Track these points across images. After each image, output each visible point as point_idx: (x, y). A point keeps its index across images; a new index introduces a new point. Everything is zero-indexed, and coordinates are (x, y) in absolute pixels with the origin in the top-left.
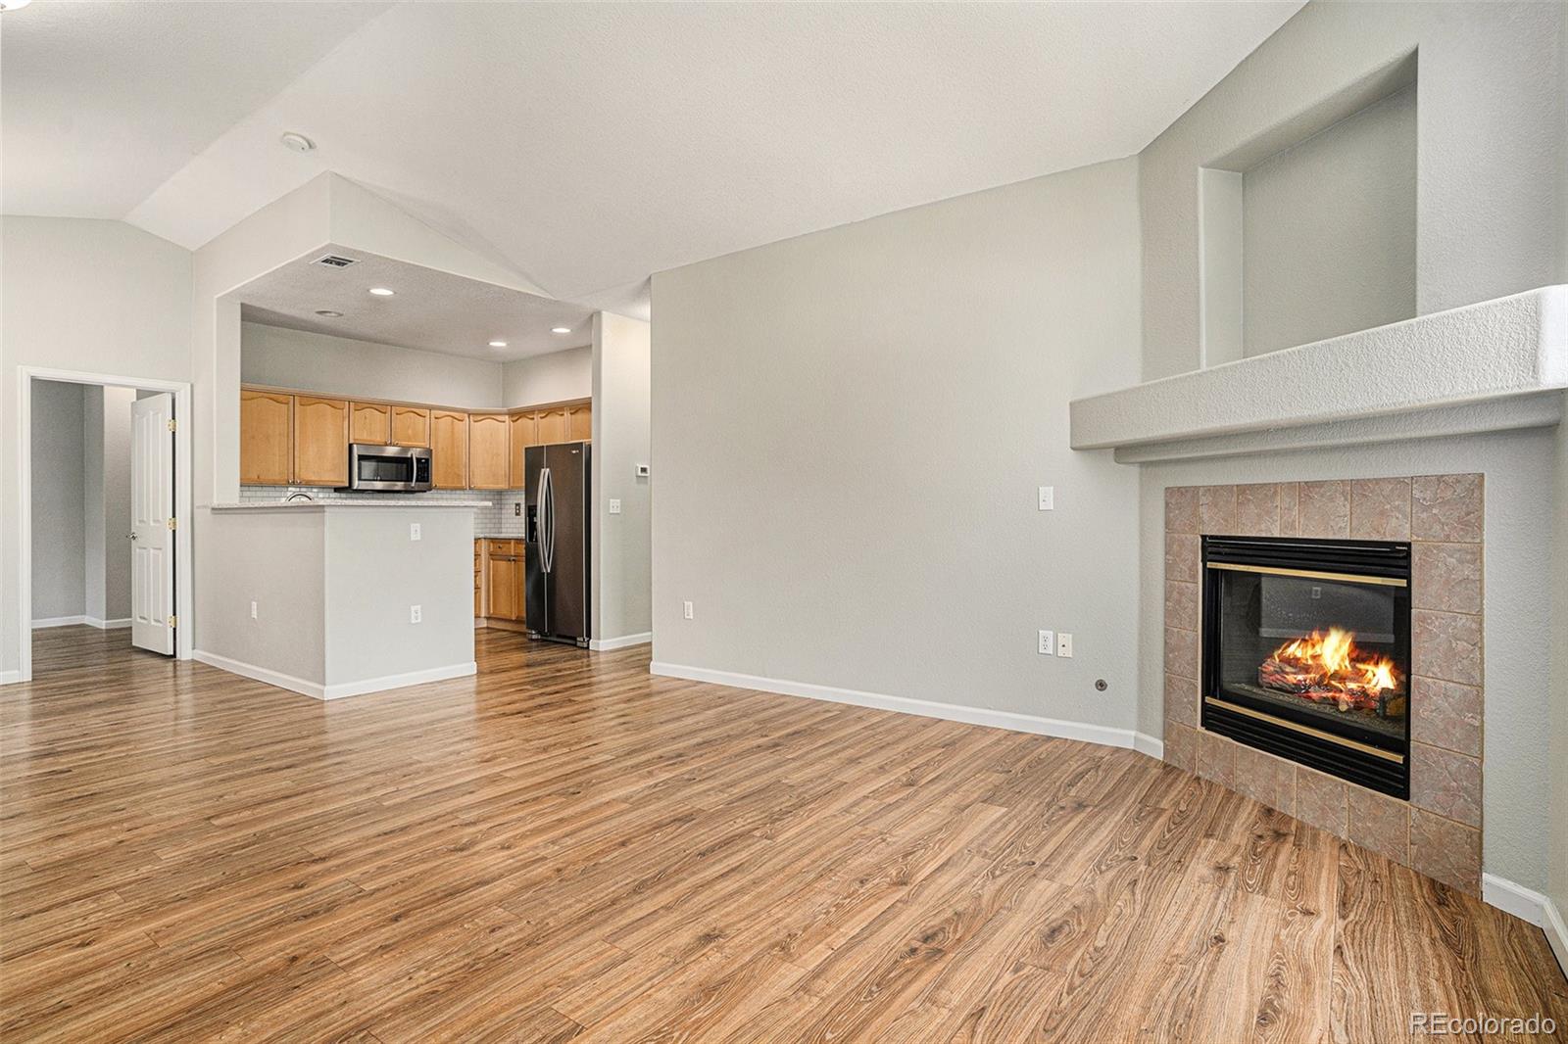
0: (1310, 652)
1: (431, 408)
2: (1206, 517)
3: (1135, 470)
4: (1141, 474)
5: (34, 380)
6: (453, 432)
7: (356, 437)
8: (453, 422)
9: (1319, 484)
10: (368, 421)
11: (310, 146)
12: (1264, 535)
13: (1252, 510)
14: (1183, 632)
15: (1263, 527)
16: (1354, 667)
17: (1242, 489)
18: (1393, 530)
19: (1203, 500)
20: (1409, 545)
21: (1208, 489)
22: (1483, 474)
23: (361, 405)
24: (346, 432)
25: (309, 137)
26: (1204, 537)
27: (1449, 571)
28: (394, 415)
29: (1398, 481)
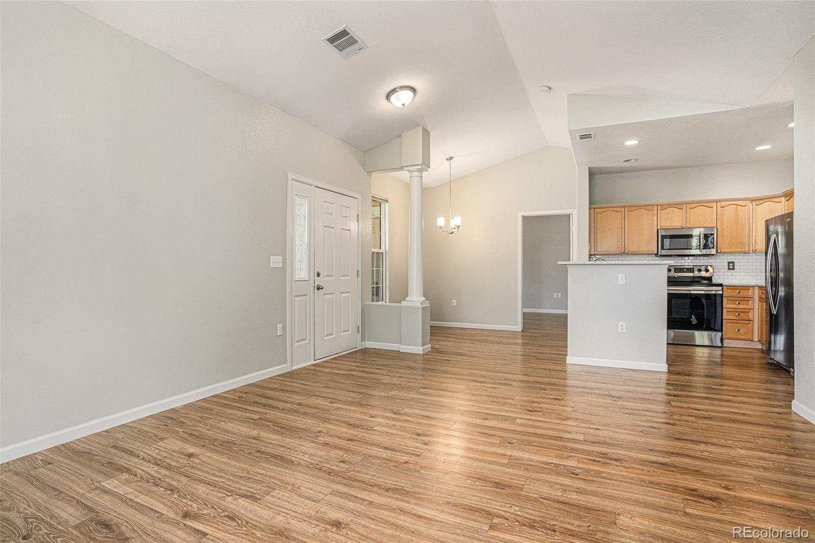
1: (717, 201)
5: (524, 218)
6: (737, 215)
7: (662, 225)
8: (736, 208)
10: (670, 215)
11: (550, 89)
23: (664, 207)
24: (655, 223)
25: (547, 84)
28: (688, 208)
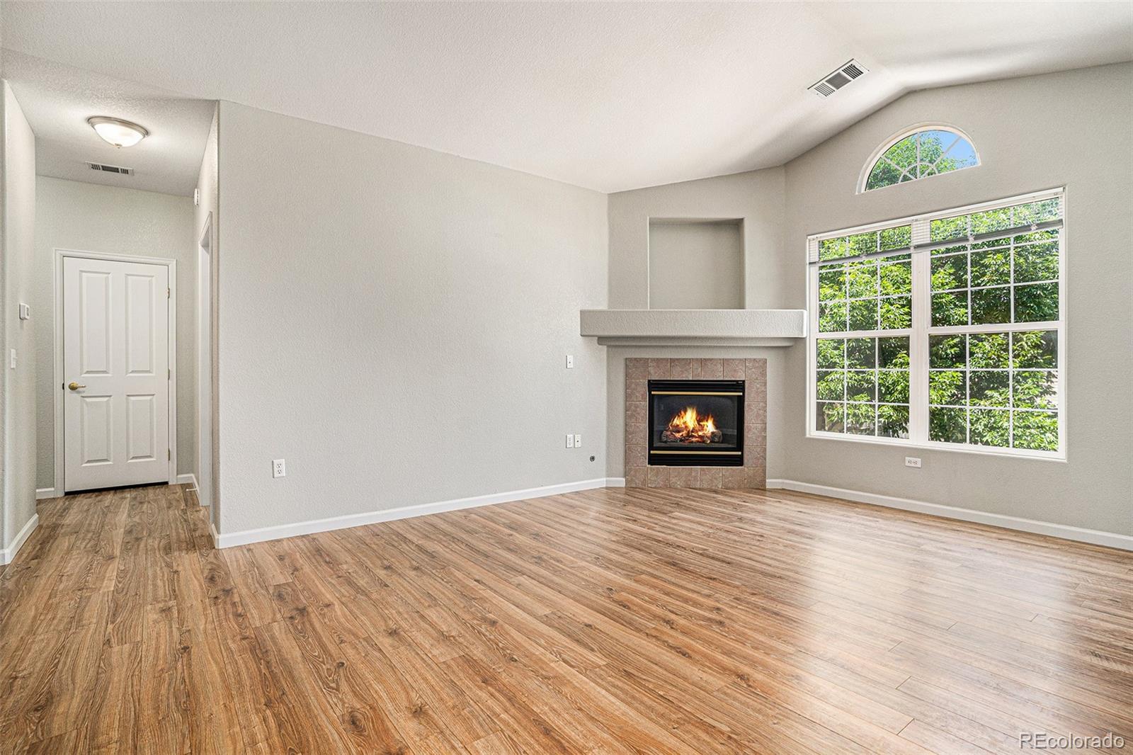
0: (682, 421)
2: (652, 372)
3: (605, 348)
4: (608, 351)
9: (711, 360)
12: (684, 379)
13: (679, 369)
14: (638, 425)
15: (684, 376)
16: (699, 424)
17: (672, 360)
18: (740, 377)
19: (650, 364)
20: (744, 381)
21: (653, 360)
22: (766, 360)
26: (649, 381)
27: (758, 389)
29: (741, 360)
